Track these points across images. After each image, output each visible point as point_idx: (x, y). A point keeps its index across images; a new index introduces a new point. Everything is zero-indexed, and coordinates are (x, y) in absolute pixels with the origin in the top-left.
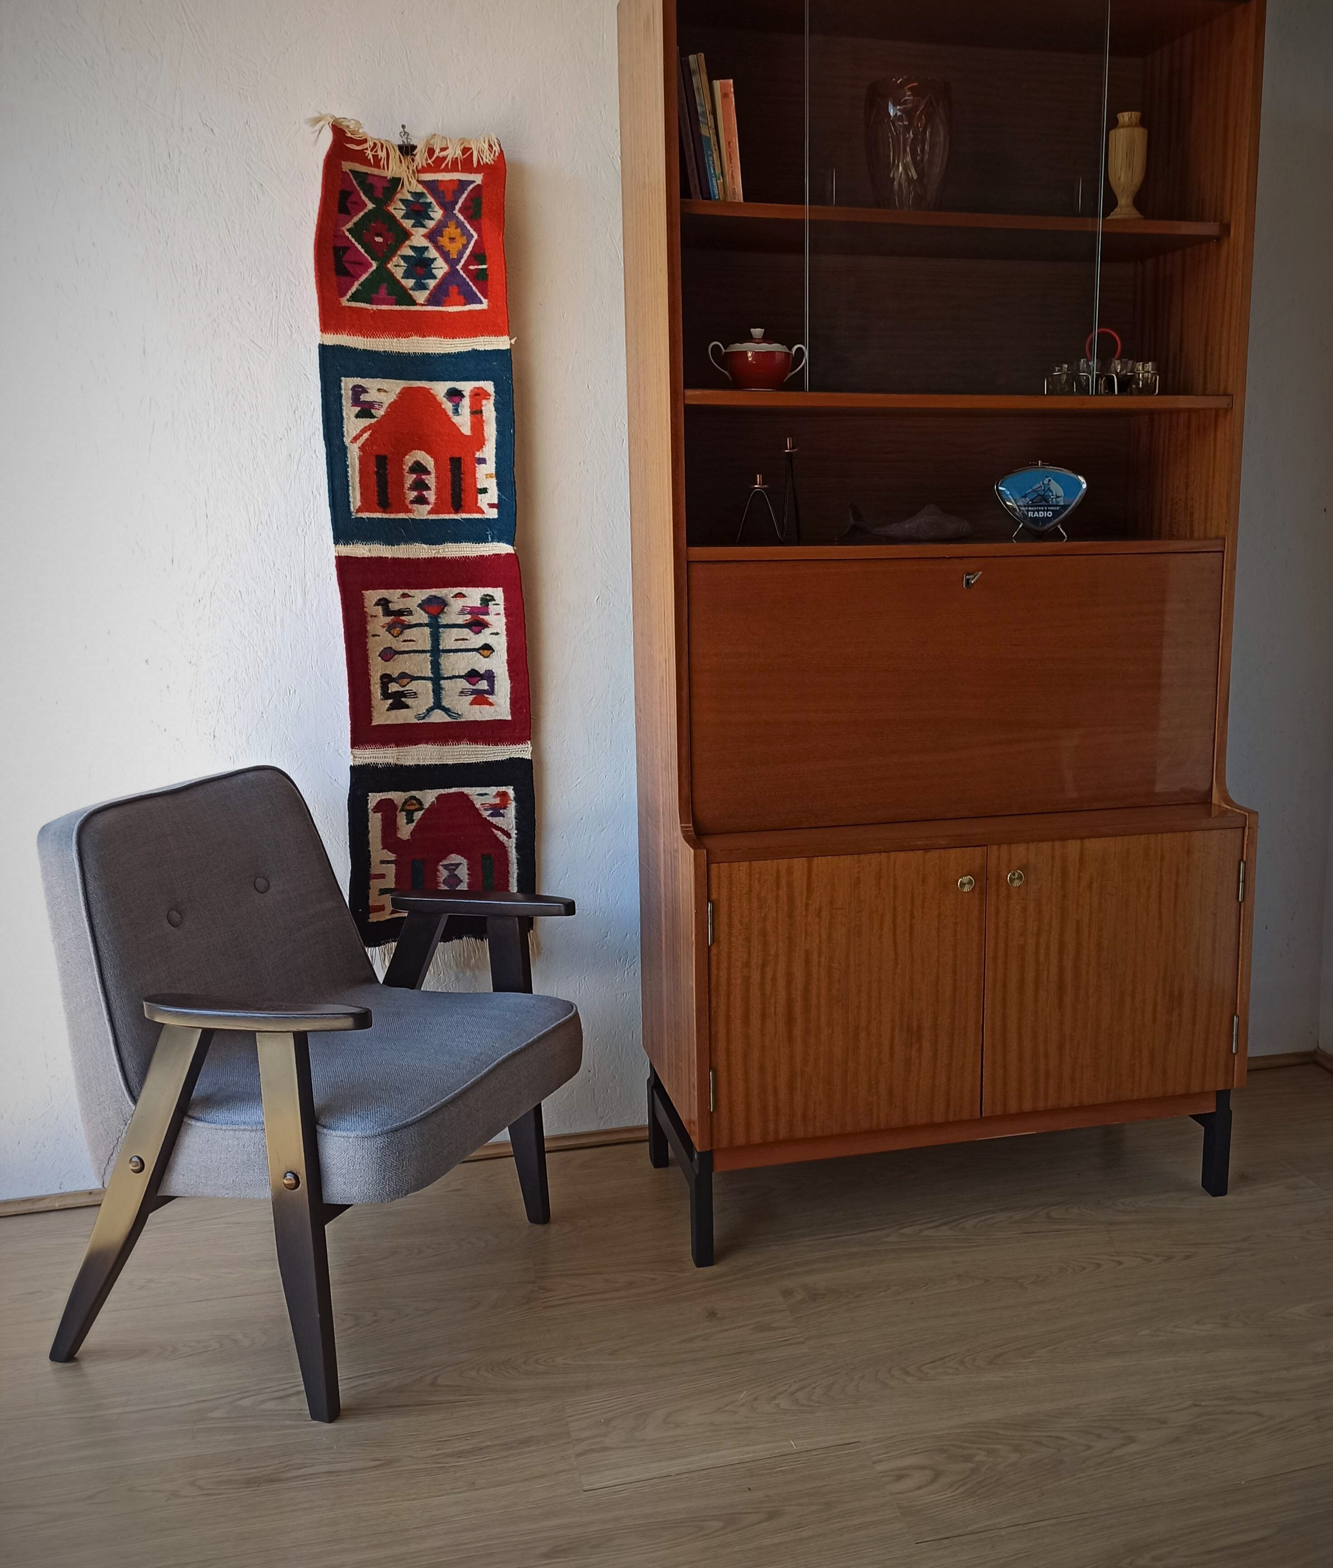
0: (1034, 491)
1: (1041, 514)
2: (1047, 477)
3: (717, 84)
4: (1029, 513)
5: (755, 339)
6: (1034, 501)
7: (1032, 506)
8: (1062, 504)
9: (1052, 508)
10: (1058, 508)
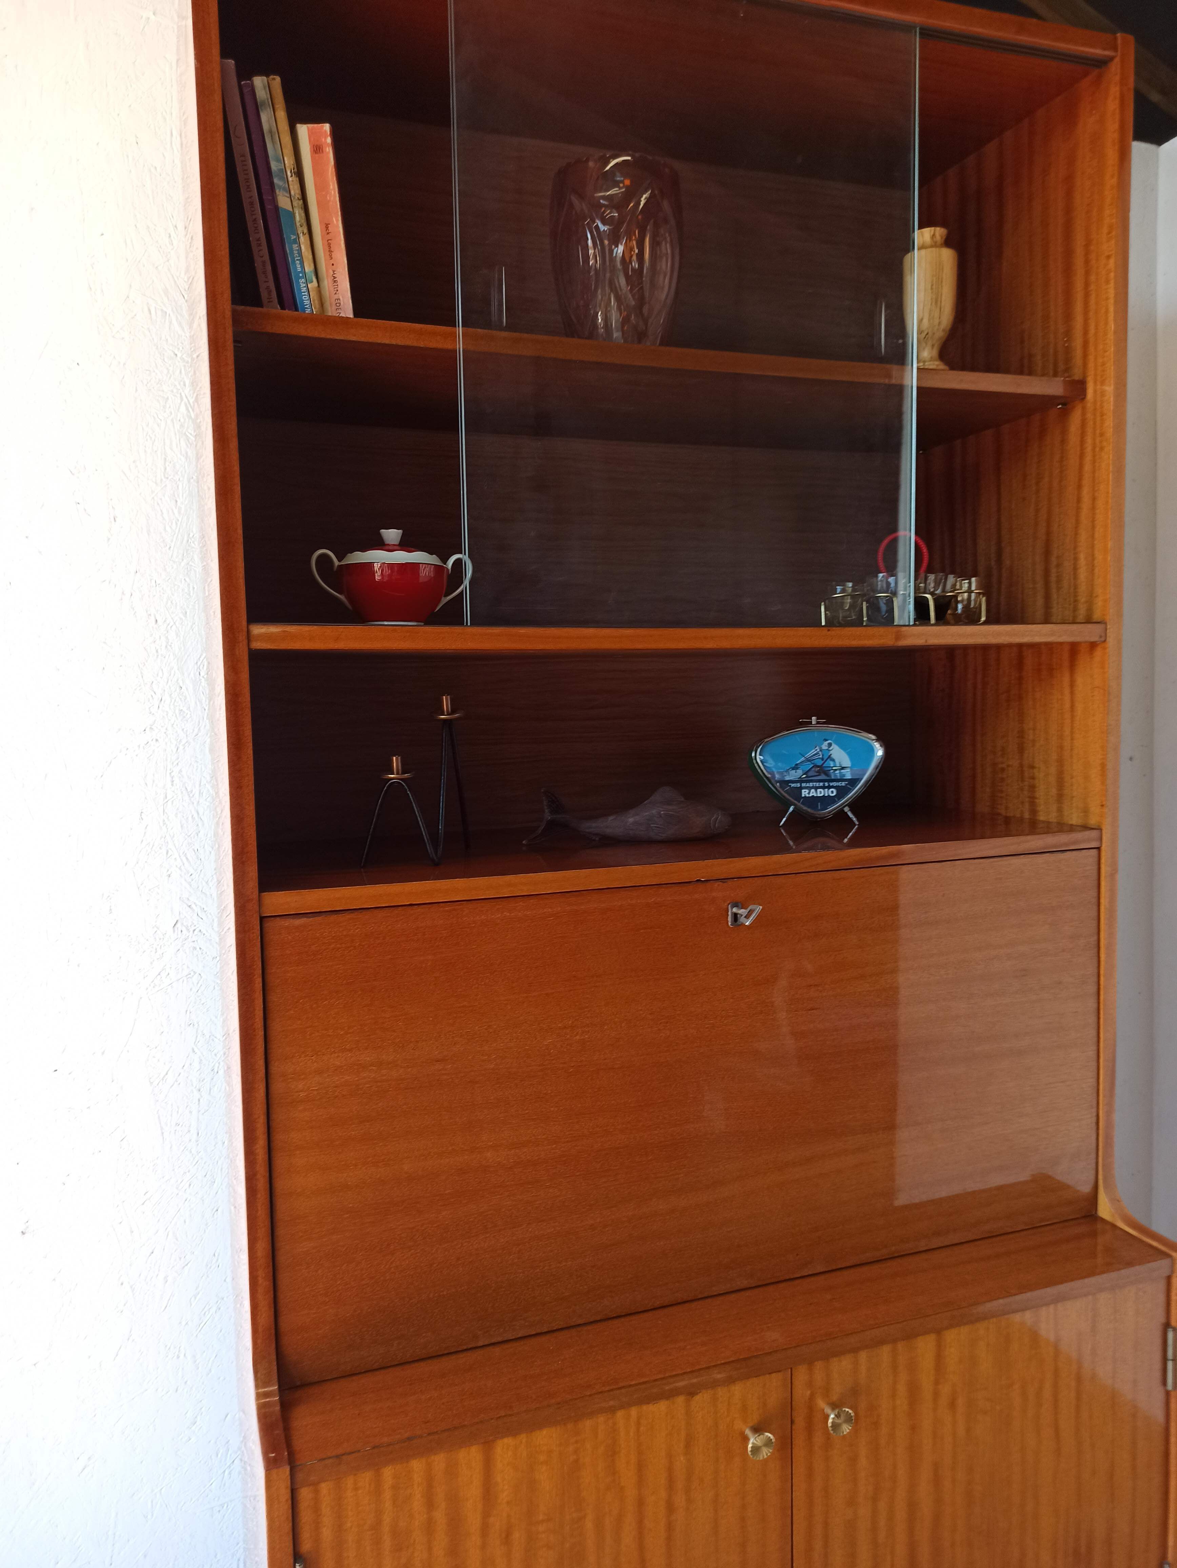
0: (808, 760)
1: (820, 793)
2: (826, 740)
3: (303, 130)
4: (803, 791)
5: (388, 545)
6: (810, 774)
7: (807, 782)
8: (848, 776)
9: (835, 784)
10: (843, 784)
